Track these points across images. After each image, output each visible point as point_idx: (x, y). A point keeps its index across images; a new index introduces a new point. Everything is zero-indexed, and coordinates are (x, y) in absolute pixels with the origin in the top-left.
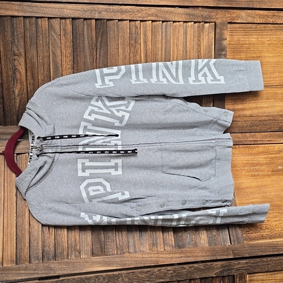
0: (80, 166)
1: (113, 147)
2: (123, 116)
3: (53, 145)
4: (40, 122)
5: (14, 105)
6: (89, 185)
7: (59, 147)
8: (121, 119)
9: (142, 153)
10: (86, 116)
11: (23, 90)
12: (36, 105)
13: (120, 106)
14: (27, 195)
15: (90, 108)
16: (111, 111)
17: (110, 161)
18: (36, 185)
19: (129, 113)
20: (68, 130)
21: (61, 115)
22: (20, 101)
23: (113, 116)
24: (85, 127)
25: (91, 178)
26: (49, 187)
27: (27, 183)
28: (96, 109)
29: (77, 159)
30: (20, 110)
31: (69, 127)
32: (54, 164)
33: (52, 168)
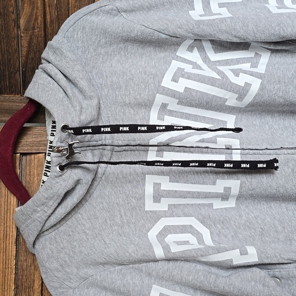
0: (149, 189)
1: (222, 153)
2: (248, 85)
3: (94, 143)
4: (69, 92)
5: (17, 51)
6: (167, 230)
7: (109, 147)
8: (242, 92)
9: (286, 168)
10: (167, 82)
11: (36, 19)
12: (62, 54)
13: (238, 61)
14: (37, 246)
15: (175, 65)
16: (220, 73)
17: (214, 183)
18: (58, 226)
19: (261, 78)
20: (127, 111)
21: (114, 79)
22: (30, 43)
23: (225, 84)
24: (164, 106)
25: (172, 216)
26: (85, 232)
27: (38, 223)
28: (188, 68)
29: (144, 174)
30: (30, 61)
31: (129, 105)
32: (96, 183)
33: (91, 191)
